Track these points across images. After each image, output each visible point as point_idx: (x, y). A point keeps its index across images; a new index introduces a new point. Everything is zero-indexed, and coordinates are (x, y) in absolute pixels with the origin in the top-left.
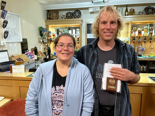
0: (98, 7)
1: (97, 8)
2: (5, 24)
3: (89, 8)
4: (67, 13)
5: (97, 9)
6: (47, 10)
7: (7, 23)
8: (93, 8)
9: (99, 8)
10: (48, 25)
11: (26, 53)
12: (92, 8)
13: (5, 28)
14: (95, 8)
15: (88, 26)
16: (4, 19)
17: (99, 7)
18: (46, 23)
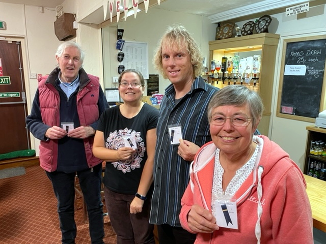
0: (305, 4)
1: (302, 6)
2: (121, 57)
3: (287, 9)
4: (245, 25)
5: (302, 9)
6: (216, 23)
7: (123, 55)
8: (295, 7)
9: (307, 5)
10: (213, 51)
11: (153, 96)
12: (293, 7)
13: (122, 62)
14: (298, 6)
15: (289, 47)
16: (121, 50)
17: (308, 3)
18: (210, 46)
